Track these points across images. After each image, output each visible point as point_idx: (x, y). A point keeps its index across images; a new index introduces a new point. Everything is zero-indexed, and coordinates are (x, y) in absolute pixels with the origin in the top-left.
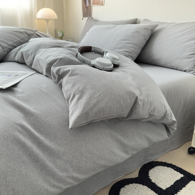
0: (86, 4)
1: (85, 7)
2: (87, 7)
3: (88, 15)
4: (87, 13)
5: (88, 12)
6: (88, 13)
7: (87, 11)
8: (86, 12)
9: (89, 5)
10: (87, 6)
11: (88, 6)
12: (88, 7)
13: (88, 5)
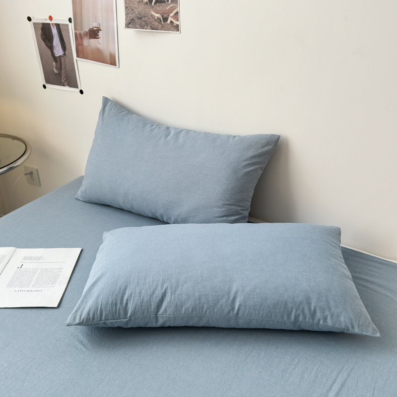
0: (51, 48)
1: (52, 57)
2: (55, 59)
3: (63, 81)
4: (59, 74)
5: (63, 72)
6: (63, 75)
7: (60, 68)
8: (56, 71)
9: (65, 54)
10: (57, 55)
11: (60, 56)
12: (62, 59)
13: (58, 51)
